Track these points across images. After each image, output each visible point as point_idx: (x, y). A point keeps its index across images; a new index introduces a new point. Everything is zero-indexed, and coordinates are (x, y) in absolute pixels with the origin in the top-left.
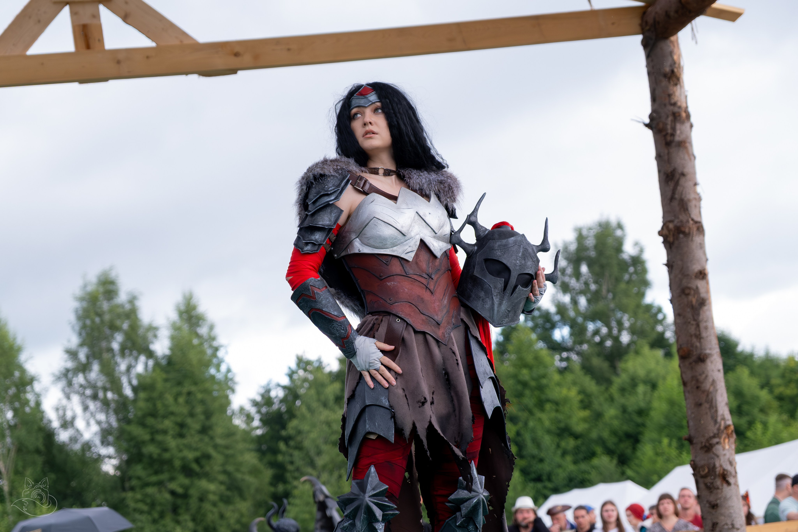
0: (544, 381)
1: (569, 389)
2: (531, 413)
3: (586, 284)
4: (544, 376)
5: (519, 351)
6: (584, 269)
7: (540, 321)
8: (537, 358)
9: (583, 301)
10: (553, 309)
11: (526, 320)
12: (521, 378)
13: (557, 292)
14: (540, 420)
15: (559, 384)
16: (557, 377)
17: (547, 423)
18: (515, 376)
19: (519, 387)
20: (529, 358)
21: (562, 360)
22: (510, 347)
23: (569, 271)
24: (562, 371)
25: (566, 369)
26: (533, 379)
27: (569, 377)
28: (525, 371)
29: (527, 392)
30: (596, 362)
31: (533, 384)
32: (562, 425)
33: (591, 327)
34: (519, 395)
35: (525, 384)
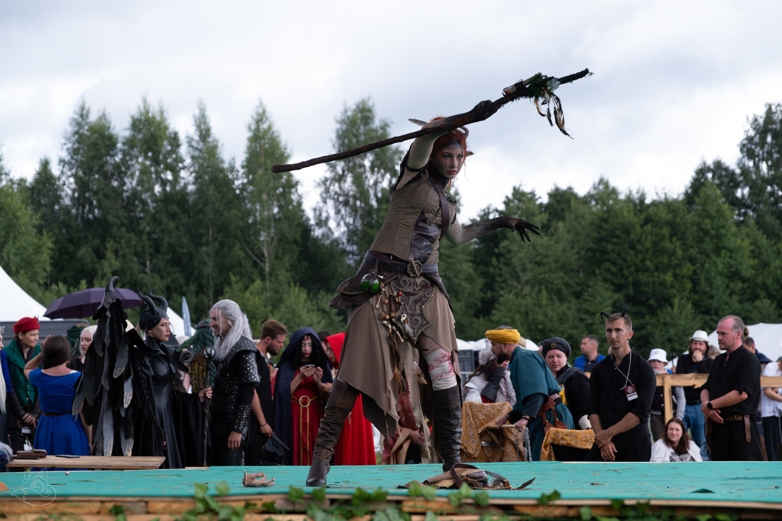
0: (723, 231)
1: (743, 240)
2: (708, 256)
3: (770, 153)
4: (723, 227)
5: (704, 204)
6: (769, 139)
7: (726, 180)
8: (718, 211)
9: (764, 167)
10: (738, 171)
11: (713, 177)
12: (703, 226)
13: (744, 157)
14: (715, 262)
15: (735, 235)
16: (734, 229)
17: (721, 267)
18: (699, 225)
19: (701, 234)
20: (712, 210)
21: (739, 215)
22: (697, 200)
23: (757, 139)
24: (739, 224)
25: (742, 222)
26: (713, 228)
27: (744, 230)
28: (707, 221)
29: (707, 239)
30: (769, 219)
31: (713, 232)
32: (733, 270)
33: (769, 188)
34: (700, 241)
35: (706, 232)
